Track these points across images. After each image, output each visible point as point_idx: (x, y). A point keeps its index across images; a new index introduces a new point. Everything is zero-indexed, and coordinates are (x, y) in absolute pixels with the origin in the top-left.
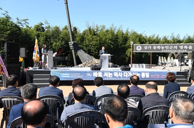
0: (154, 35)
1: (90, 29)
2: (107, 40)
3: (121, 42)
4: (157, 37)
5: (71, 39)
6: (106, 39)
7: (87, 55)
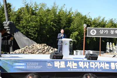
0: (100, 17)
1: (27, 7)
2: (49, 21)
3: (64, 24)
4: (103, 20)
5: (6, 18)
6: (47, 20)
7: (26, 38)
